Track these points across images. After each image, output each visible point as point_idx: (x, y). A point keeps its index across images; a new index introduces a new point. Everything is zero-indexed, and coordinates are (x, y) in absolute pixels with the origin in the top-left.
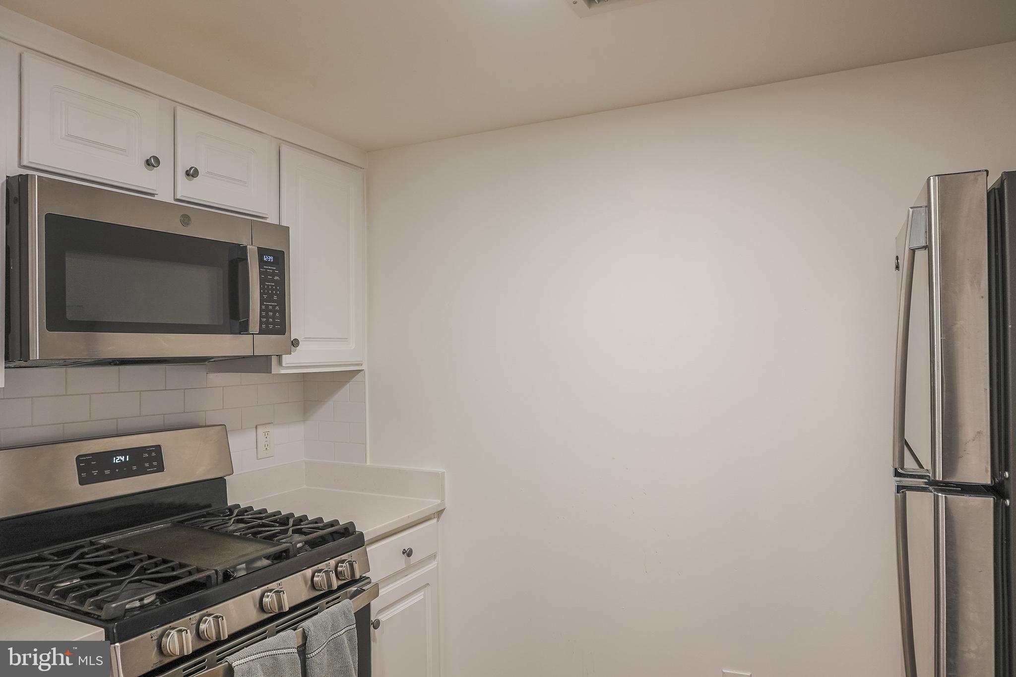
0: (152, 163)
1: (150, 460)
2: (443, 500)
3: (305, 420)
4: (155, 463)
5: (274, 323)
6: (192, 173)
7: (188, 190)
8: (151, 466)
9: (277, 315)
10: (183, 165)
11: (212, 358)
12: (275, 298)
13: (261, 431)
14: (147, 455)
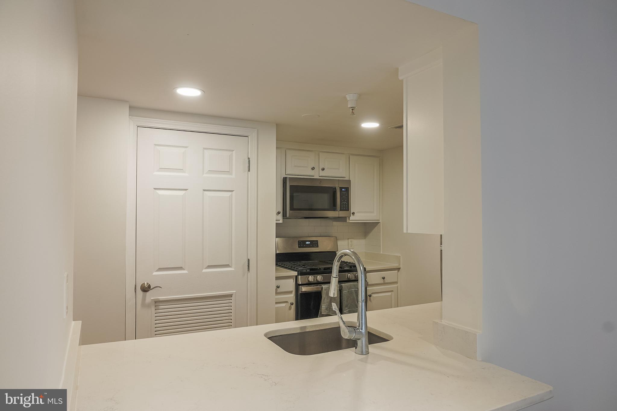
0: (313, 169)
1: (315, 244)
2: (400, 265)
3: (365, 238)
4: (316, 245)
5: (345, 208)
6: (323, 169)
7: (322, 173)
8: (315, 246)
9: (346, 205)
10: (321, 167)
11: (329, 217)
12: (346, 201)
13: (349, 240)
14: (314, 243)
